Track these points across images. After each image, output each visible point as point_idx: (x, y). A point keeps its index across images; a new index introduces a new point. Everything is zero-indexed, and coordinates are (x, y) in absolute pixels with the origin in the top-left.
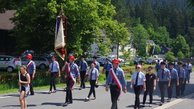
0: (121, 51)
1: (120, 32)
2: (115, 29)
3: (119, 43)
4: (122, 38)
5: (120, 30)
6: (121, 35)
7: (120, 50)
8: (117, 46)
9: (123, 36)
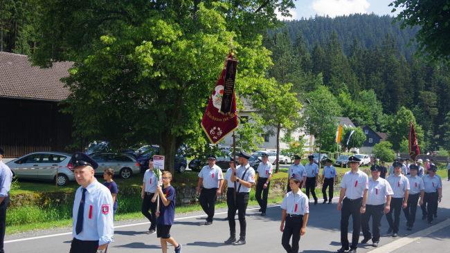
0: (284, 141)
1: (282, 103)
2: (272, 96)
3: (279, 125)
4: (286, 114)
5: (280, 99)
6: (284, 109)
7: (282, 139)
8: (275, 130)
9: (287, 110)
